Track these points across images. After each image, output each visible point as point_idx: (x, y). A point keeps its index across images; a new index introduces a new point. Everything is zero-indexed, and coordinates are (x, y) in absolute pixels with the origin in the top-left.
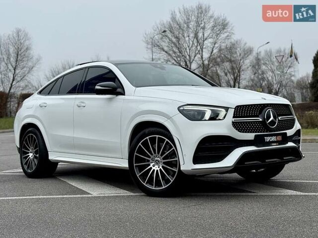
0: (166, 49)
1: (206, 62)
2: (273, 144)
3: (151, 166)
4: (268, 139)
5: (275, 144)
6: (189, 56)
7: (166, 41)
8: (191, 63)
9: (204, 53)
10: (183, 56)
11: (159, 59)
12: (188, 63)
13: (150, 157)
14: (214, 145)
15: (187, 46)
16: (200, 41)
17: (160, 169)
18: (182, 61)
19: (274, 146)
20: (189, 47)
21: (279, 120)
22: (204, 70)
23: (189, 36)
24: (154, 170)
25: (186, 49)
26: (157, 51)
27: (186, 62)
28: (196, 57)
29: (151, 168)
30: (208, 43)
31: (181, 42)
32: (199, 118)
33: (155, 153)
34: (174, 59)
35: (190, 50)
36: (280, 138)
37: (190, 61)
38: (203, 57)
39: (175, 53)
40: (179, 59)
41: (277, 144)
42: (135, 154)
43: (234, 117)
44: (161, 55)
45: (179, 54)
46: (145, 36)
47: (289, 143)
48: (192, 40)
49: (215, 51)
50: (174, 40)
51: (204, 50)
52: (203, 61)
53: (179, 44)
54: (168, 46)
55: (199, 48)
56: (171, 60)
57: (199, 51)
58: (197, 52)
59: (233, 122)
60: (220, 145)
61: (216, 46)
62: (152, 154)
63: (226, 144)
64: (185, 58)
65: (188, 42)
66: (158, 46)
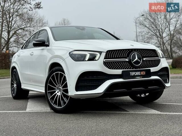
0: (147, 26)
1: (172, 32)
2: (137, 77)
3: (56, 92)
4: (133, 74)
5: (139, 77)
6: (162, 29)
7: (147, 21)
8: (162, 33)
9: (170, 27)
10: (158, 29)
11: (144, 32)
12: (161, 33)
13: (56, 87)
14: (90, 78)
15: (160, 24)
16: (168, 20)
17: (61, 95)
18: (158, 32)
19: (138, 78)
20: (161, 24)
21: (143, 61)
22: (171, 37)
23: (161, 18)
24: (58, 95)
25: (159, 25)
26: (142, 28)
27: (160, 33)
28: (166, 30)
29: (56, 94)
30: (173, 21)
31: (157, 21)
32: (82, 59)
33: (58, 84)
34: (152, 32)
35: (162, 26)
36: (143, 73)
37: (162, 32)
38: (170, 29)
39: (153, 28)
40: (155, 31)
41: (141, 77)
42: (48, 84)
43: (105, 58)
44: (145, 29)
45: (155, 28)
46: (135, 19)
47: (152, 77)
48: (163, 20)
50: (152, 20)
51: (170, 25)
52: (170, 32)
53: (155, 22)
54: (148, 24)
55: (167, 24)
56: (150, 32)
57: (167, 26)
58: (166, 26)
59: (104, 62)
60: (95, 78)
61: (178, 22)
62: (57, 85)
63: (99, 77)
64: (159, 30)
65: (160, 21)
66: (143, 24)
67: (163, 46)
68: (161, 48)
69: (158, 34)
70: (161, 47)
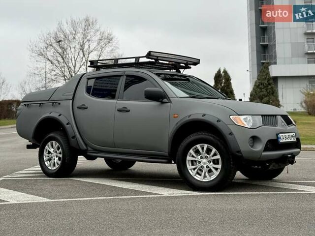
6: (74, 67)
7: (51, 50)
8: (75, 74)
15: (72, 57)
16: (86, 54)
20: (74, 58)
23: (75, 48)
25: (71, 60)
35: (75, 61)
38: (87, 68)
39: (59, 62)
54: (52, 56)
57: (84, 63)
64: (69, 68)
65: (74, 53)
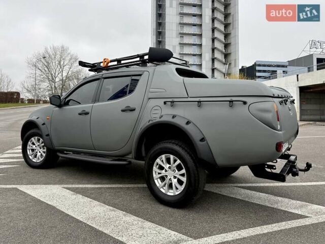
0: (40, 68)
1: (64, 78)
9: (63, 73)
12: (54, 77)
18: (50, 76)
22: (62, 83)
27: (52, 77)
30: (66, 68)
49: (69, 73)
50: (46, 64)
51: (63, 71)
53: (49, 66)
55: (61, 70)
58: (59, 72)
61: (71, 70)
64: (52, 74)
66: (35, 66)
67: (55, 90)
68: (52, 92)
69: (50, 78)
70: (52, 90)
